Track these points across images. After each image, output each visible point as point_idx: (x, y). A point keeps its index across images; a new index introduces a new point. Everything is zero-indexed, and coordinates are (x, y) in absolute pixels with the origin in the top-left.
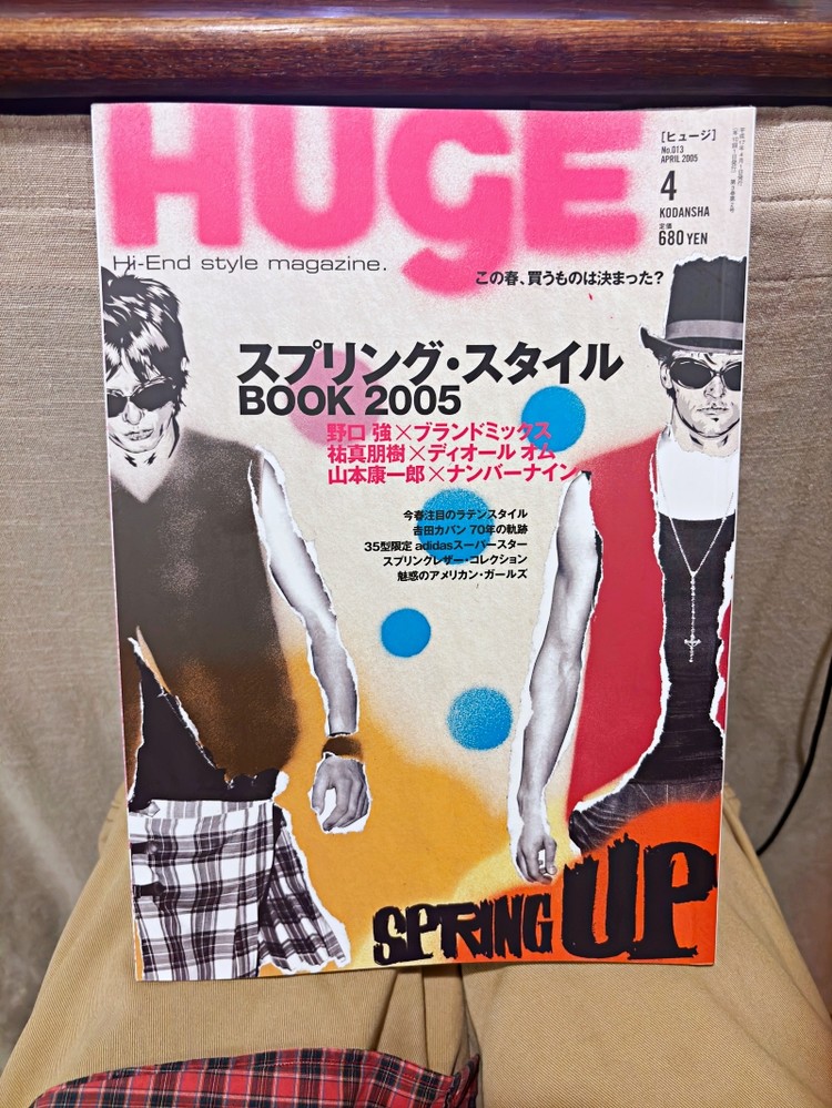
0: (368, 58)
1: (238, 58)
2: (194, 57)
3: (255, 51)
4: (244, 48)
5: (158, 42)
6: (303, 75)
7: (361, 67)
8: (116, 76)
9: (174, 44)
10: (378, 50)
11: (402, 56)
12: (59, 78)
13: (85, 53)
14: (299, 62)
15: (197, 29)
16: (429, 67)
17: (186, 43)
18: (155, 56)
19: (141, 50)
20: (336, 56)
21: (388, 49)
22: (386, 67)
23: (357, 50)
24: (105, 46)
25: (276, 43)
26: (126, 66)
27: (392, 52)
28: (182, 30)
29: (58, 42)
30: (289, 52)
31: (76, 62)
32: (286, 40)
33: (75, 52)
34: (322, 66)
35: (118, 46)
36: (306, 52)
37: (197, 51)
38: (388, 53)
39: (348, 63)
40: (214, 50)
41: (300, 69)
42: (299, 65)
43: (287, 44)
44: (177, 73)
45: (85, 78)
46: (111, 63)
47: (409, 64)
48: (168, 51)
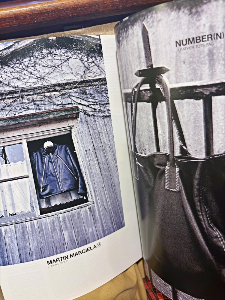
0: (100, 6)
1: (62, 12)
2: (48, 14)
3: (67, 9)
4: (63, 8)
5: (37, 11)
6: (82, 14)
7: (98, 9)
8: (25, 23)
9: (43, 10)
10: (103, 3)
11: (110, 4)
12: (8, 27)
13: (15, 17)
14: (80, 10)
15: (48, 5)
16: (118, 6)
17: (46, 10)
18: (37, 15)
19: (32, 14)
20: (91, 7)
21: (105, 2)
22: (105, 8)
23: (97, 4)
24: (21, 14)
25: (73, 5)
26: (28, 19)
27: (107, 3)
28: (44, 6)
29: (6, 15)
30: (77, 8)
31: (13, 21)
32: (75, 4)
33: (12, 17)
34: (87, 11)
35: (25, 14)
36: (82, 7)
37: (49, 11)
38: (105, 3)
39: (94, 8)
40: (55, 10)
41: (81, 12)
42: (80, 11)
43: (76, 5)
44: (44, 19)
45: (16, 25)
46: (23, 19)
47: (112, 6)
48: (41, 13)
